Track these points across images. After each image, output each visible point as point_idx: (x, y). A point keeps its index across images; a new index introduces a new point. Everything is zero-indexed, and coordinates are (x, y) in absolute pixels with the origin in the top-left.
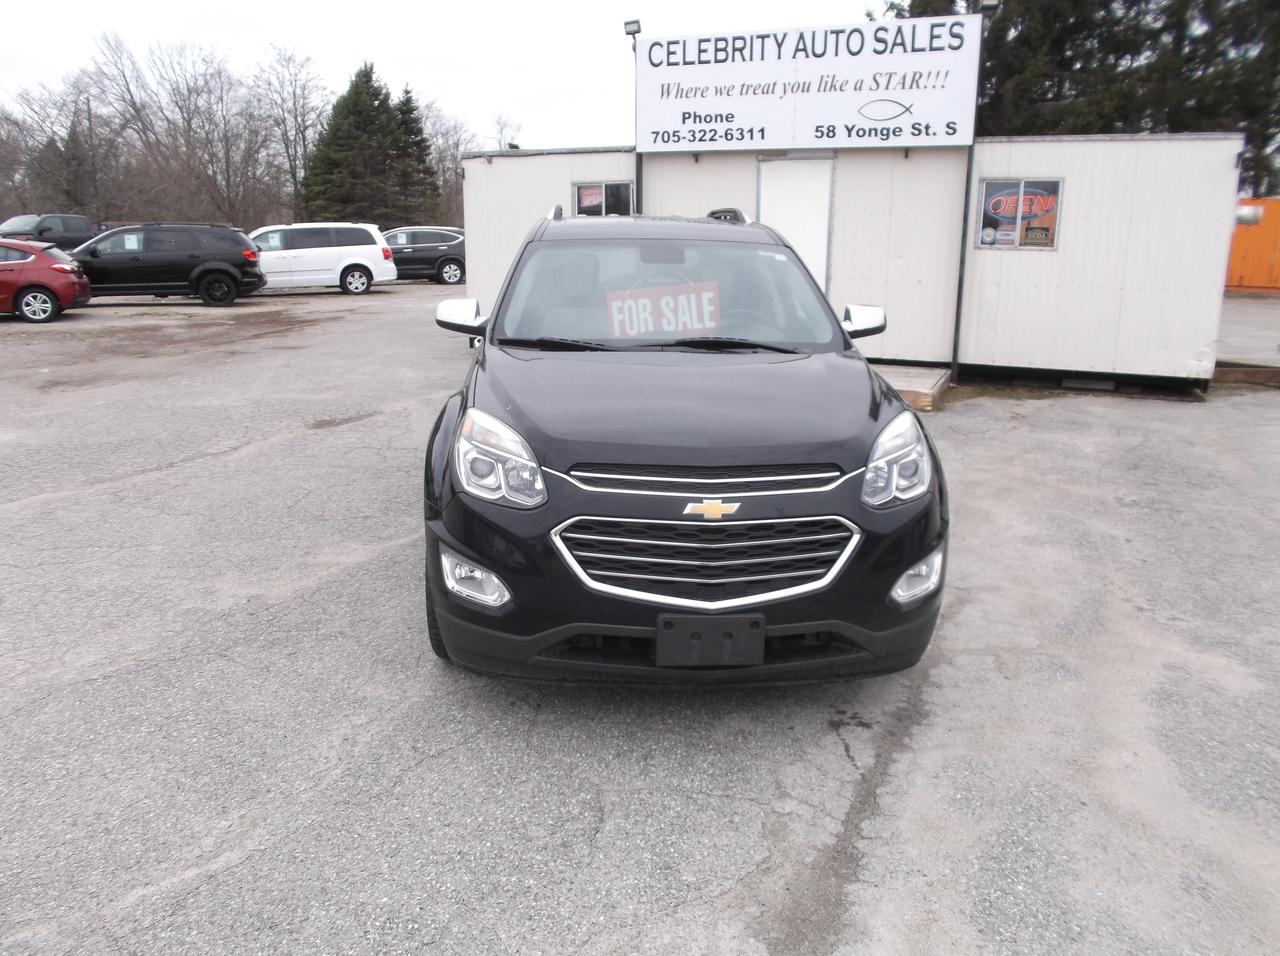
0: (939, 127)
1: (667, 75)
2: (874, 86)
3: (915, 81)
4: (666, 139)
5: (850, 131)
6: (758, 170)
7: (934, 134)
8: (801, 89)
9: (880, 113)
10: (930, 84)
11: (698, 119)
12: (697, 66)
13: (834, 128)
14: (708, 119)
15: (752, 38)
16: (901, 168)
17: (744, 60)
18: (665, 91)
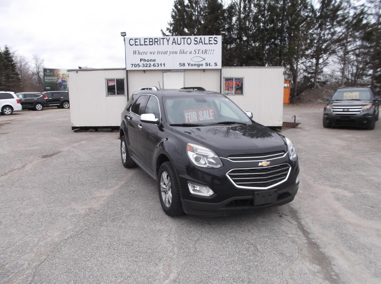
0: (212, 64)
1: (135, 48)
2: (195, 53)
3: (206, 52)
4: (135, 66)
5: (189, 65)
6: (163, 75)
7: (212, 66)
8: (175, 53)
9: (197, 60)
10: (210, 53)
11: (145, 61)
12: (144, 46)
13: (184, 64)
14: (148, 61)
15: (160, 39)
16: (203, 74)
17: (158, 45)
18: (135, 53)
